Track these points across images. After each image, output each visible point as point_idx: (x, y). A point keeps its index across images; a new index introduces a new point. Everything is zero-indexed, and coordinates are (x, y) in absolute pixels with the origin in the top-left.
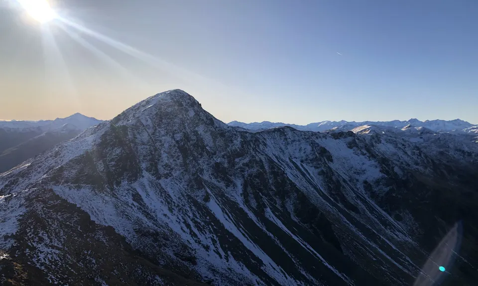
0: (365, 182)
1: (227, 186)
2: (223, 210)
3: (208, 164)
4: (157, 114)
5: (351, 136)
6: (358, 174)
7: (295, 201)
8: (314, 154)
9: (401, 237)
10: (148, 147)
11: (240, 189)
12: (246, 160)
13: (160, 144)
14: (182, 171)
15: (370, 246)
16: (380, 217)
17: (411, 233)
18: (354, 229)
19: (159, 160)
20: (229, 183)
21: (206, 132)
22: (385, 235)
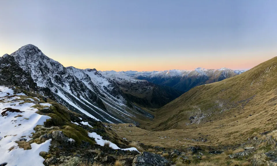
0: (104, 87)
1: (63, 86)
2: (66, 96)
3: (52, 76)
4: (26, 53)
5: (95, 70)
6: (101, 84)
7: (88, 93)
8: (85, 76)
9: (122, 104)
10: (25, 67)
11: (68, 87)
12: (67, 76)
13: (30, 66)
14: (42, 78)
15: (114, 109)
16: (112, 98)
17: (124, 103)
18: (107, 103)
19: (31, 73)
20: (63, 85)
21: (48, 62)
22: (116, 104)
